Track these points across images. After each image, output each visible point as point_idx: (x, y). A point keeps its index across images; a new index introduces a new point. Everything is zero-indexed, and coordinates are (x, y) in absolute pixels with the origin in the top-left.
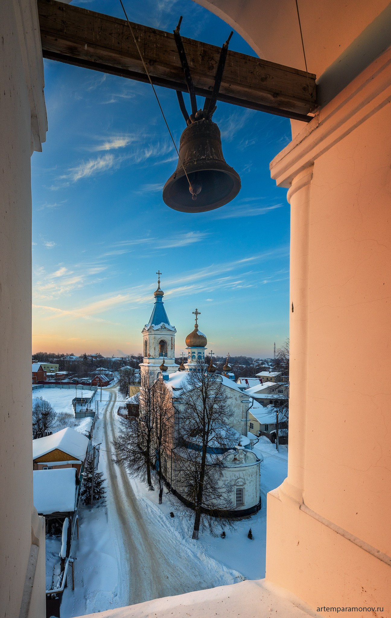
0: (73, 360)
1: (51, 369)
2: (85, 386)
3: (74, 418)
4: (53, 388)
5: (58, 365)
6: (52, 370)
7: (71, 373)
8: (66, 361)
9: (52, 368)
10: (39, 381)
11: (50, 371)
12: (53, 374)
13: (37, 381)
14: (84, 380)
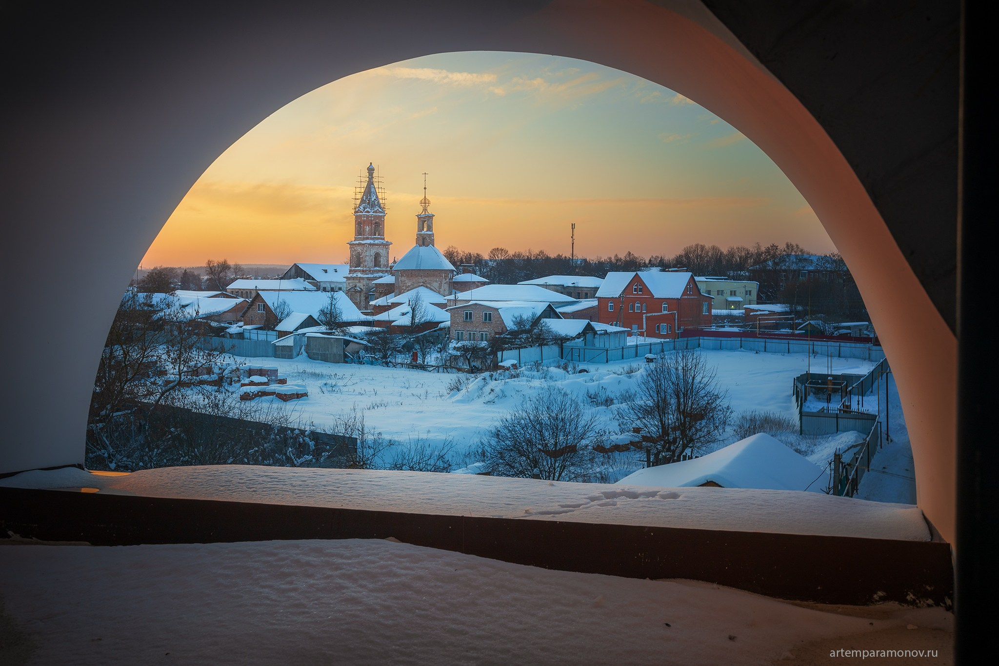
0: (811, 268)
1: (731, 299)
2: (848, 344)
3: (794, 432)
4: (732, 349)
5: (753, 286)
6: (734, 303)
7: (799, 308)
8: (785, 271)
9: (733, 293)
10: (685, 330)
11: (728, 304)
12: (736, 312)
13: (679, 328)
14: (848, 328)
